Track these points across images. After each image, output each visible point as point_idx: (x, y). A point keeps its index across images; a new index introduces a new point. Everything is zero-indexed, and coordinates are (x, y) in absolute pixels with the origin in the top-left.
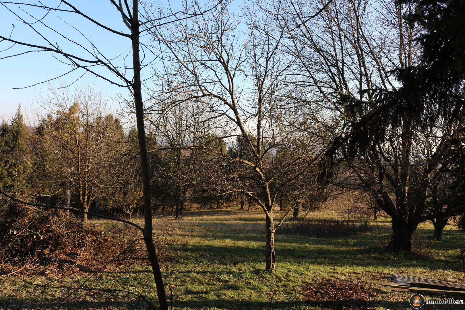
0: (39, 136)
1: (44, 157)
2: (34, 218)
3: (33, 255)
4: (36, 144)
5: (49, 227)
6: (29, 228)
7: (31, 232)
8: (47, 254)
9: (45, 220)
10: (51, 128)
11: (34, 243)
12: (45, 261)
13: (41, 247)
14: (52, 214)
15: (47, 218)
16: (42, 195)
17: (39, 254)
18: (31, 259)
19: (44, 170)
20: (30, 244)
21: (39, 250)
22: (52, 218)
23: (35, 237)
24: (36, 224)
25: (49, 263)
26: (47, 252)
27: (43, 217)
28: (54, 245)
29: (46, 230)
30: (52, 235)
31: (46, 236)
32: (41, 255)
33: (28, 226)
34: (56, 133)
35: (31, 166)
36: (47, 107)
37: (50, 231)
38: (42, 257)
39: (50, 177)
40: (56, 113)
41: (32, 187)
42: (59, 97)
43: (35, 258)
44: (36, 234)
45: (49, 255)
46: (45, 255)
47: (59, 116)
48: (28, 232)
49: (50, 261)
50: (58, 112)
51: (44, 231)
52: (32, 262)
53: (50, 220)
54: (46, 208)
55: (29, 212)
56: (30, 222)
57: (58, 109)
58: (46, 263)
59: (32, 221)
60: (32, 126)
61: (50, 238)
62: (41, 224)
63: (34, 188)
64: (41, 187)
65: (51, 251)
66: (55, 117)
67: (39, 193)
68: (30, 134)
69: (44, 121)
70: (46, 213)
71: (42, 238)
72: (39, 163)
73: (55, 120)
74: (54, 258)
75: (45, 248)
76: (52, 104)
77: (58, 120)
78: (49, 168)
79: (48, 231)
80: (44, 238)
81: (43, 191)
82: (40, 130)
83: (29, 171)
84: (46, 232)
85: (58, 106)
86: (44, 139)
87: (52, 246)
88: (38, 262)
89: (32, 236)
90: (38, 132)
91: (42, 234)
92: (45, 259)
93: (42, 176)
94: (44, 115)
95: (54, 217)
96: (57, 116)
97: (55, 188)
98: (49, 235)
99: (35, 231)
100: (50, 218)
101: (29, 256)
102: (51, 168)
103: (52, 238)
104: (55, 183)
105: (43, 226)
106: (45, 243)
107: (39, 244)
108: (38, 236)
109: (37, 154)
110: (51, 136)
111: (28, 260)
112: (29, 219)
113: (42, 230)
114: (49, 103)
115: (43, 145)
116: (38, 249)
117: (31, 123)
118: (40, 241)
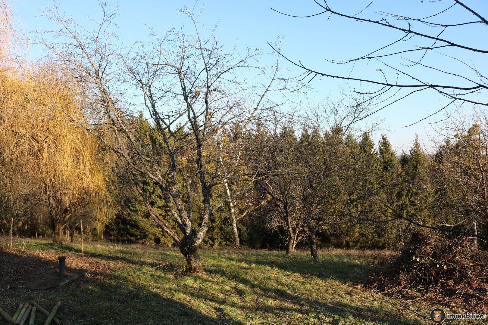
0: (438, 163)
1: (444, 185)
2: (436, 246)
3: (436, 284)
4: (436, 171)
5: (453, 257)
6: (432, 256)
7: (434, 261)
8: (451, 285)
9: (447, 250)
10: (450, 154)
11: (437, 272)
12: (450, 293)
13: (444, 277)
14: (456, 245)
15: (450, 247)
16: (445, 225)
17: (443, 284)
18: (435, 289)
19: (446, 199)
20: (433, 273)
21: (443, 281)
22: (455, 249)
23: (438, 266)
24: (439, 253)
25: (454, 295)
26: (451, 283)
27: (445, 246)
28: (459, 277)
29: (450, 260)
30: (456, 266)
31: (449, 266)
32: (444, 285)
33: (431, 254)
34: (456, 159)
35: (432, 194)
36: (443, 132)
37: (454, 262)
38: (446, 287)
39: (452, 206)
40: (454, 138)
41: (434, 217)
42: (456, 120)
43: (439, 288)
44: (439, 264)
45: (454, 287)
46: (450, 286)
47: (458, 140)
48: (431, 260)
49: (455, 293)
50: (456, 136)
51: (447, 261)
52: (436, 291)
53: (454, 250)
54: (449, 238)
55: (432, 241)
56: (432, 251)
57: (455, 133)
58: (450, 294)
59: (434, 250)
60: (430, 153)
61: (454, 269)
62: (443, 254)
63: (436, 217)
64: (443, 216)
65: (456, 283)
66: (453, 142)
67: (442, 223)
68: (429, 162)
69: (442, 147)
70: (448, 242)
71: (445, 267)
72: (441, 192)
73: (454, 145)
74: (459, 291)
75: (450, 279)
76: (449, 129)
77: (457, 145)
78: (451, 196)
79: (452, 262)
80: (448, 269)
81: (447, 221)
82: (438, 157)
83: (431, 200)
84: (450, 262)
85: (455, 130)
86: (444, 166)
87: (456, 278)
88: (442, 292)
89: (435, 265)
90: (436, 159)
91: (445, 264)
92: (449, 290)
93: (444, 205)
94: (441, 141)
95: (457, 247)
96: (455, 140)
97: (458, 217)
98: (453, 266)
99: (438, 261)
100: (453, 248)
101: (433, 285)
102: (453, 197)
103: (456, 269)
104: (458, 212)
105: (446, 256)
106: (449, 274)
107: (443, 274)
108: (440, 265)
109: (437, 182)
110: (451, 163)
111: (432, 289)
112: (431, 248)
113: (445, 260)
114: (445, 128)
115: (442, 172)
116: (441, 279)
117: (428, 151)
118: (444, 271)
